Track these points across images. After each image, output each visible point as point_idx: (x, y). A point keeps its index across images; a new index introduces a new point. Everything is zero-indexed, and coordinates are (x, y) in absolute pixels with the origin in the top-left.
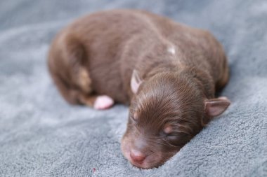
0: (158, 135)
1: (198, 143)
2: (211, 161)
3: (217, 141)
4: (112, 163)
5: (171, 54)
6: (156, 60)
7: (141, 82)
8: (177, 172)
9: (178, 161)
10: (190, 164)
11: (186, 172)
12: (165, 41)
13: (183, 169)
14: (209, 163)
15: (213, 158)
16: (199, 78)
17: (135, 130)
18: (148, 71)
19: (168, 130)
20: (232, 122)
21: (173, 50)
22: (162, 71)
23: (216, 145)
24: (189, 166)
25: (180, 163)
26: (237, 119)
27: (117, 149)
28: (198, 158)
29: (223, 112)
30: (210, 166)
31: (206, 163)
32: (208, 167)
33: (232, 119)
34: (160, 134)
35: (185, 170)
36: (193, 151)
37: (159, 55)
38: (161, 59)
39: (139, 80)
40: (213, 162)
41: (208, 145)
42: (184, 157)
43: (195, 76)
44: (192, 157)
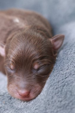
0: (31, 73)
1: (55, 74)
2: (69, 81)
3: (66, 67)
4: (3, 110)
5: (17, 23)
6: (8, 30)
7: (5, 46)
8: (51, 97)
9: (48, 90)
10: (57, 89)
11: (57, 95)
12: (10, 17)
13: (54, 93)
14: (69, 82)
15: (70, 78)
16: (40, 30)
17: (16, 77)
18: (6, 38)
19: (36, 67)
20: (69, 53)
21: (17, 20)
22: (16, 34)
23: (67, 70)
24: (57, 90)
25: (50, 90)
26: (71, 50)
27: (3, 99)
28: (60, 83)
29: (62, 43)
30: (71, 84)
31: (66, 83)
32: (69, 86)
33: (67, 51)
34: (33, 71)
35: (56, 94)
36: (54, 80)
37: (9, 26)
38: (11, 28)
39: (3, 45)
40: (71, 81)
41: (61, 72)
42: (51, 86)
43: (38, 29)
44: (56, 84)
